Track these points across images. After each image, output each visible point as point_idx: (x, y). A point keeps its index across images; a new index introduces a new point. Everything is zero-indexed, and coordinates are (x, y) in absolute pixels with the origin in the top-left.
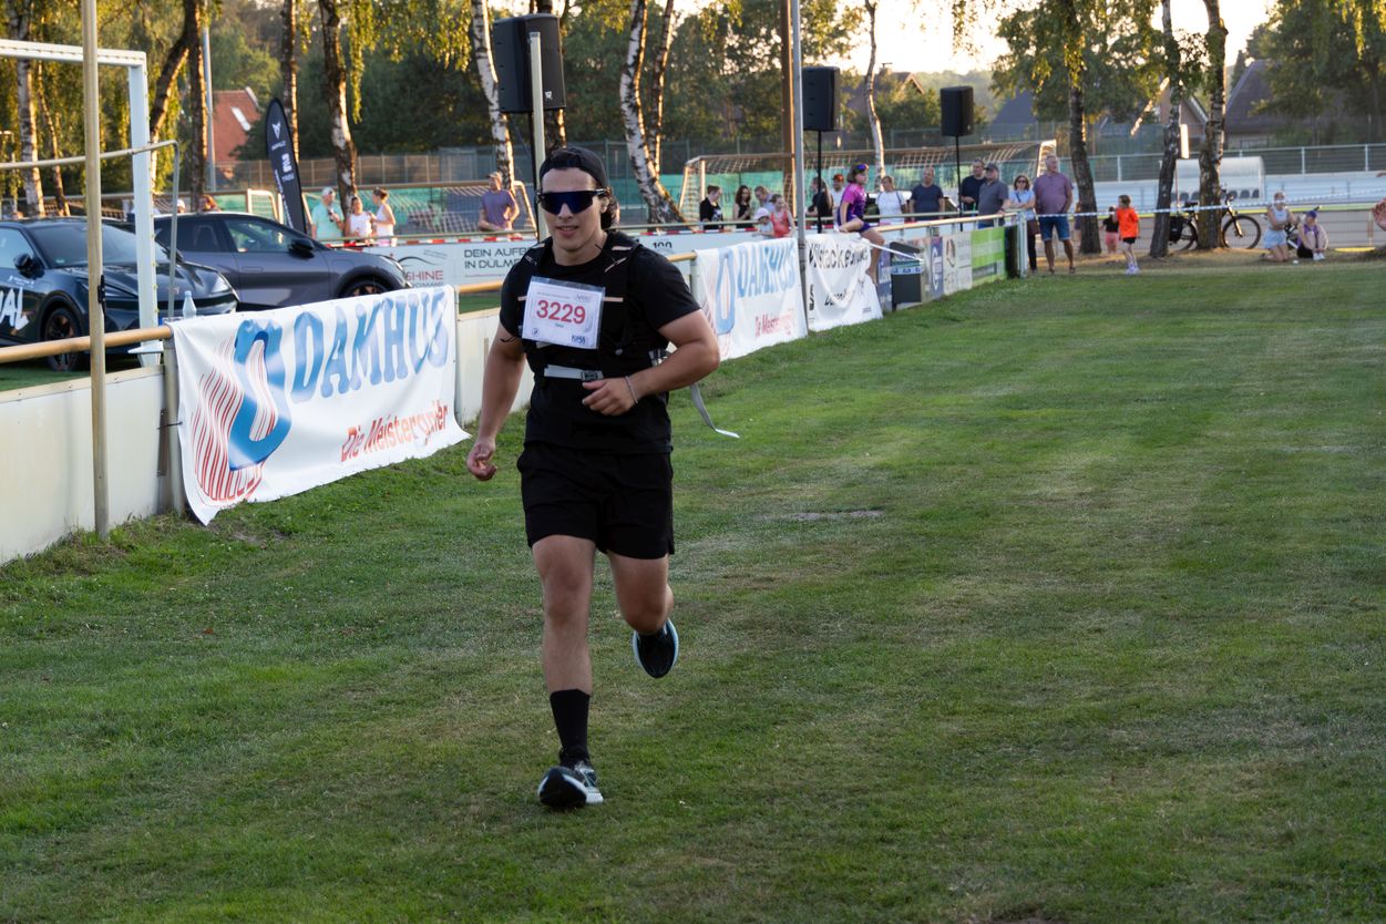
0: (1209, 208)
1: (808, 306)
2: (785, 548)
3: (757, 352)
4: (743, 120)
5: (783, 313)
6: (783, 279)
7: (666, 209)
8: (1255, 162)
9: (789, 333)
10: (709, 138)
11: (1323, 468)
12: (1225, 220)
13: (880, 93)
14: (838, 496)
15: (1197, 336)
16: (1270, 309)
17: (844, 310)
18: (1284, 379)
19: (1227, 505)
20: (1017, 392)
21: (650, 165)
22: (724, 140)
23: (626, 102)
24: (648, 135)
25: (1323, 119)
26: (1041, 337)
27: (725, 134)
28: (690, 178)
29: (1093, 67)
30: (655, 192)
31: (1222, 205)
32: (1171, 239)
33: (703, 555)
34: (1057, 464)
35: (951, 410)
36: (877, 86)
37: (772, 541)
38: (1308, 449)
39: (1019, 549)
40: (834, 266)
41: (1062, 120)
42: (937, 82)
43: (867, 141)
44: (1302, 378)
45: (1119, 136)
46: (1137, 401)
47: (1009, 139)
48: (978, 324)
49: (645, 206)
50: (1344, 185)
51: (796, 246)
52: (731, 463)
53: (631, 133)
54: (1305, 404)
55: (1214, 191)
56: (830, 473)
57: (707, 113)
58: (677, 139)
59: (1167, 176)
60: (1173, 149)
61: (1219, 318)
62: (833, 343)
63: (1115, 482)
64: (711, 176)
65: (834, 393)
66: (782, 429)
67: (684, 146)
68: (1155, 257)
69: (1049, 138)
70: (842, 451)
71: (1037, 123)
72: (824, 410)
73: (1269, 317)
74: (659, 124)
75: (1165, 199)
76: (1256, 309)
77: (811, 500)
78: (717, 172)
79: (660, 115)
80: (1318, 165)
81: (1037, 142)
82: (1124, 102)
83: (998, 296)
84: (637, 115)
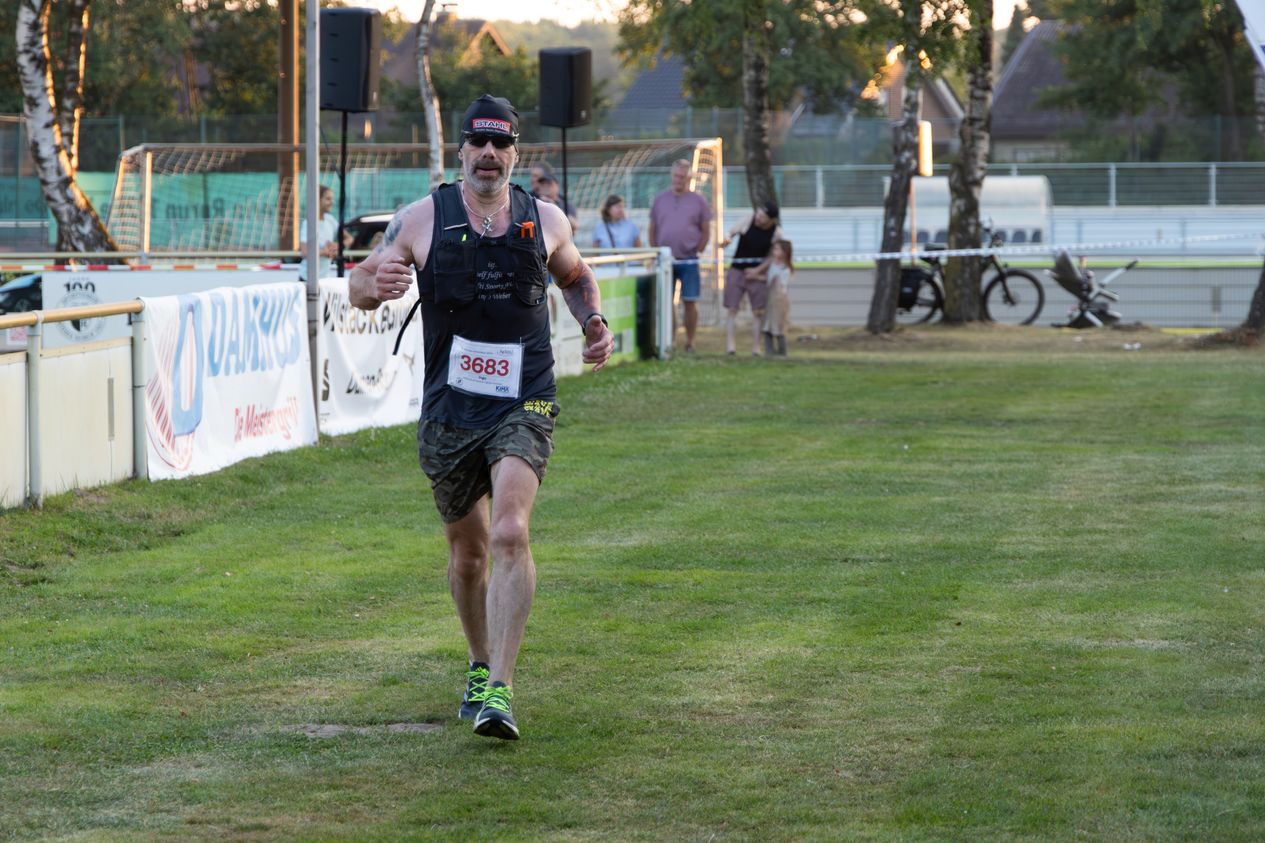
0: (963, 252)
1: (320, 395)
2: (287, 778)
3: (236, 466)
4: (212, 88)
5: (280, 404)
6: (282, 349)
7: (87, 229)
8: (1037, 185)
9: (288, 437)
10: (156, 115)
11: (1136, 673)
12: (989, 276)
13: (436, 52)
14: (369, 699)
15: (939, 461)
16: (1055, 422)
17: (377, 403)
18: (1076, 533)
19: (986, 728)
20: (657, 542)
21: (63, 156)
22: (180, 117)
23: (27, 52)
24: (59, 108)
25: (1146, 121)
26: (692, 454)
27: (182, 110)
28: (124, 180)
29: (781, 21)
30: (70, 200)
31: (984, 251)
32: (900, 306)
33: (156, 788)
34: (719, 658)
35: (550, 568)
36: (434, 40)
37: (264, 768)
38: (1112, 644)
39: (658, 788)
40: (361, 331)
41: (731, 106)
42: (529, 38)
43: (415, 130)
44: (1106, 531)
45: (820, 136)
46: (846, 561)
47: (644, 133)
48: (592, 431)
49: (51, 223)
50: (1175, 227)
51: (303, 296)
52: (199, 643)
53: (33, 103)
54: (1109, 572)
55: (972, 229)
56: (357, 663)
57: (153, 73)
58: (103, 114)
59: (897, 205)
60: (908, 161)
61: (975, 433)
62: (358, 455)
63: (810, 688)
64: (161, 177)
65: (361, 534)
66: (278, 591)
67: (116, 126)
68: (875, 333)
69: (708, 135)
70: (377, 627)
71: (689, 110)
72: (345, 562)
73: (1055, 434)
74: (79, 90)
75: (894, 239)
76: (1035, 421)
77: (326, 703)
78: (171, 170)
79: (81, 74)
80: (1137, 192)
81: (690, 141)
82: (830, 80)
83: (624, 387)
84: (44, 74)
